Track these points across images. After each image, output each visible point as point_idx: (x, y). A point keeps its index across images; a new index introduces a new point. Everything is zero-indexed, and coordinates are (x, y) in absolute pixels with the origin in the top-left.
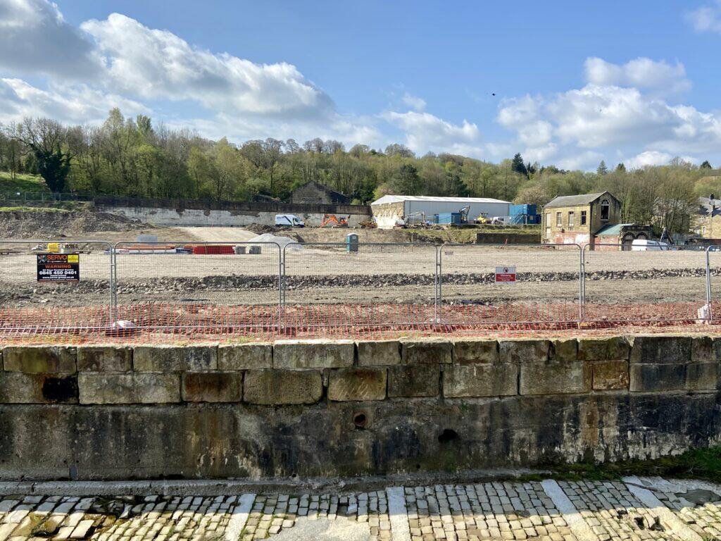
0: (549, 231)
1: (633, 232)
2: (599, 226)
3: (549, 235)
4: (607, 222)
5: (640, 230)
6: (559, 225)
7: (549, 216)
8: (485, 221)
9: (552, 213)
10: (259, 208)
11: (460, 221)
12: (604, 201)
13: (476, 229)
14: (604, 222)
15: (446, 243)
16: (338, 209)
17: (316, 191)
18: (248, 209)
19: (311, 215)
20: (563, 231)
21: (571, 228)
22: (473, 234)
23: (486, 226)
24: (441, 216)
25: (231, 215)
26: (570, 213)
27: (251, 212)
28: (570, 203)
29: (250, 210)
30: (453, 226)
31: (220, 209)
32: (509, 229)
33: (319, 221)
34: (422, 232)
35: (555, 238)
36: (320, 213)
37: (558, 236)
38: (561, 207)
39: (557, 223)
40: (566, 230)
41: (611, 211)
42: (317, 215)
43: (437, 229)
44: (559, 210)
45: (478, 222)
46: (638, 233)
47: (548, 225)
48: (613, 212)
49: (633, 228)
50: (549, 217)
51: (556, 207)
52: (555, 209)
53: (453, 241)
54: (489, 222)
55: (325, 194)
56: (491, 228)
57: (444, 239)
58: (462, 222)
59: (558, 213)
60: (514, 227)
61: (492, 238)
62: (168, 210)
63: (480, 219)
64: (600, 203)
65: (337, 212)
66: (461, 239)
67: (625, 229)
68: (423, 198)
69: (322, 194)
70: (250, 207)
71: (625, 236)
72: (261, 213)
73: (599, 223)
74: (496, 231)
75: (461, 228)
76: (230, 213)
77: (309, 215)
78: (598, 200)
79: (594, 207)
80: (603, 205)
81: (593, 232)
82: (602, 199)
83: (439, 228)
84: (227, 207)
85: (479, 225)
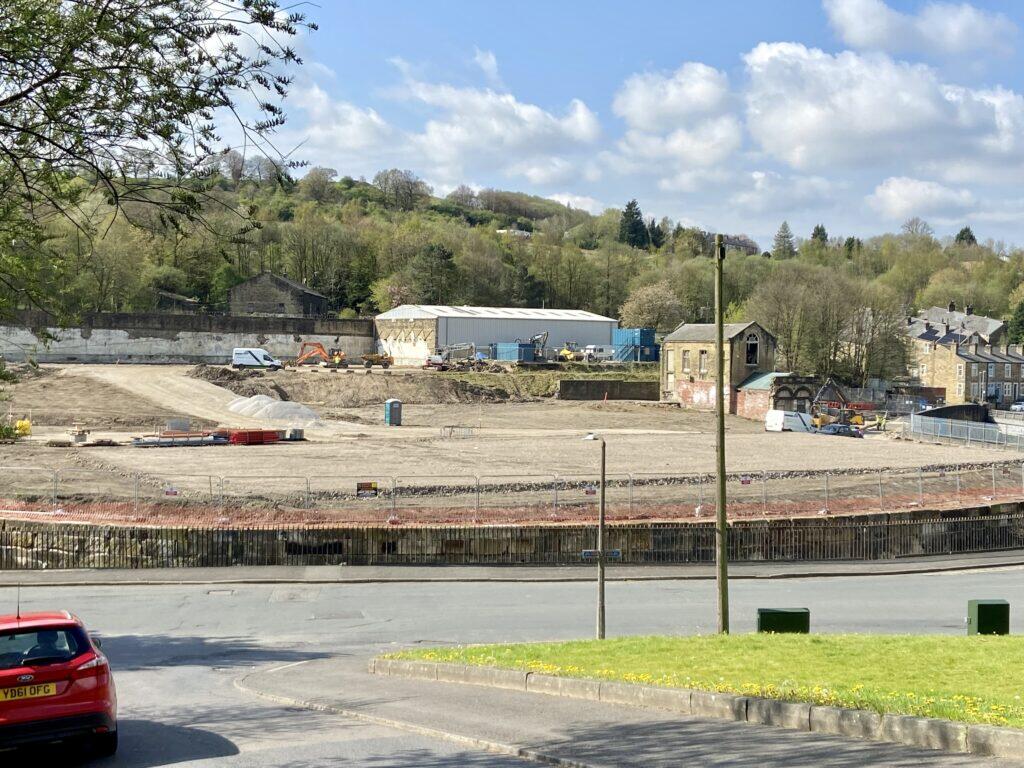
0: (671, 377)
1: (791, 387)
2: (744, 374)
3: (673, 384)
4: (755, 368)
5: (801, 383)
6: (686, 370)
7: (671, 354)
8: (572, 356)
9: (676, 350)
10: (179, 324)
11: (532, 357)
12: (750, 336)
13: (558, 373)
14: (751, 368)
15: (512, 397)
16: (318, 326)
17: (275, 290)
18: (159, 326)
19: (270, 336)
20: (692, 380)
21: (703, 376)
22: (554, 380)
23: (574, 365)
24: (501, 347)
25: (130, 338)
26: (702, 352)
27: (165, 332)
28: (701, 338)
29: (162, 329)
30: (522, 366)
31: (110, 327)
32: (611, 372)
33: (284, 347)
34: (473, 378)
35: (680, 390)
36: (287, 333)
37: (685, 386)
38: (688, 342)
39: (684, 367)
40: (697, 379)
41: (760, 352)
42: (281, 337)
43: (496, 371)
44: (687, 346)
45: (562, 359)
46: (797, 387)
47: (671, 368)
48: (764, 354)
49: (790, 380)
50: (672, 357)
51: (683, 342)
52: (680, 345)
53: (523, 393)
54: (579, 358)
55: (289, 297)
56: (582, 368)
57: (509, 391)
58: (536, 358)
59: (685, 352)
60: (619, 368)
61: (584, 387)
62: (17, 329)
63: (564, 352)
64: (745, 339)
65: (316, 331)
66: (534, 390)
67: (778, 381)
68: (467, 311)
69: (286, 297)
70: (162, 323)
71: (778, 392)
72: (181, 334)
73: (744, 370)
74: (591, 376)
75: (534, 369)
76: (126, 334)
77: (266, 336)
78: (741, 334)
79: (736, 346)
80: (750, 342)
81: (734, 384)
82: (747, 334)
83: (498, 369)
84: (122, 323)
85: (564, 364)
